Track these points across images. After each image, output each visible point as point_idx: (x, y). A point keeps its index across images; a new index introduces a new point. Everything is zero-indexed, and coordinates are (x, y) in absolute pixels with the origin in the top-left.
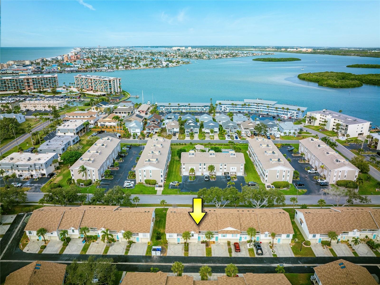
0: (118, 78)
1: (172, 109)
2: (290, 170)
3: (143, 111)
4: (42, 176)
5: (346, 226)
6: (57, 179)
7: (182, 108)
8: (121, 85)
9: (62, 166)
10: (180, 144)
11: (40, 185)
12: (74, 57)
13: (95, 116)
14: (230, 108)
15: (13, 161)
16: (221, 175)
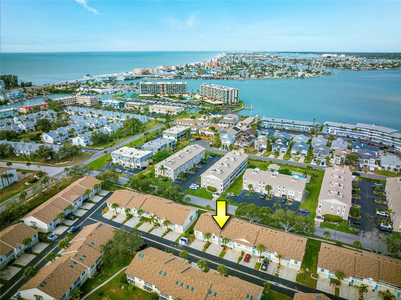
0: (237, 89)
1: (275, 125)
2: (346, 206)
3: (245, 124)
4: (138, 167)
5: (362, 272)
6: (146, 173)
7: (286, 125)
8: (238, 96)
9: (155, 162)
10: (260, 160)
11: (133, 174)
12: (214, 63)
13: (199, 124)
14: (338, 131)
15: (122, 152)
16: (279, 196)
